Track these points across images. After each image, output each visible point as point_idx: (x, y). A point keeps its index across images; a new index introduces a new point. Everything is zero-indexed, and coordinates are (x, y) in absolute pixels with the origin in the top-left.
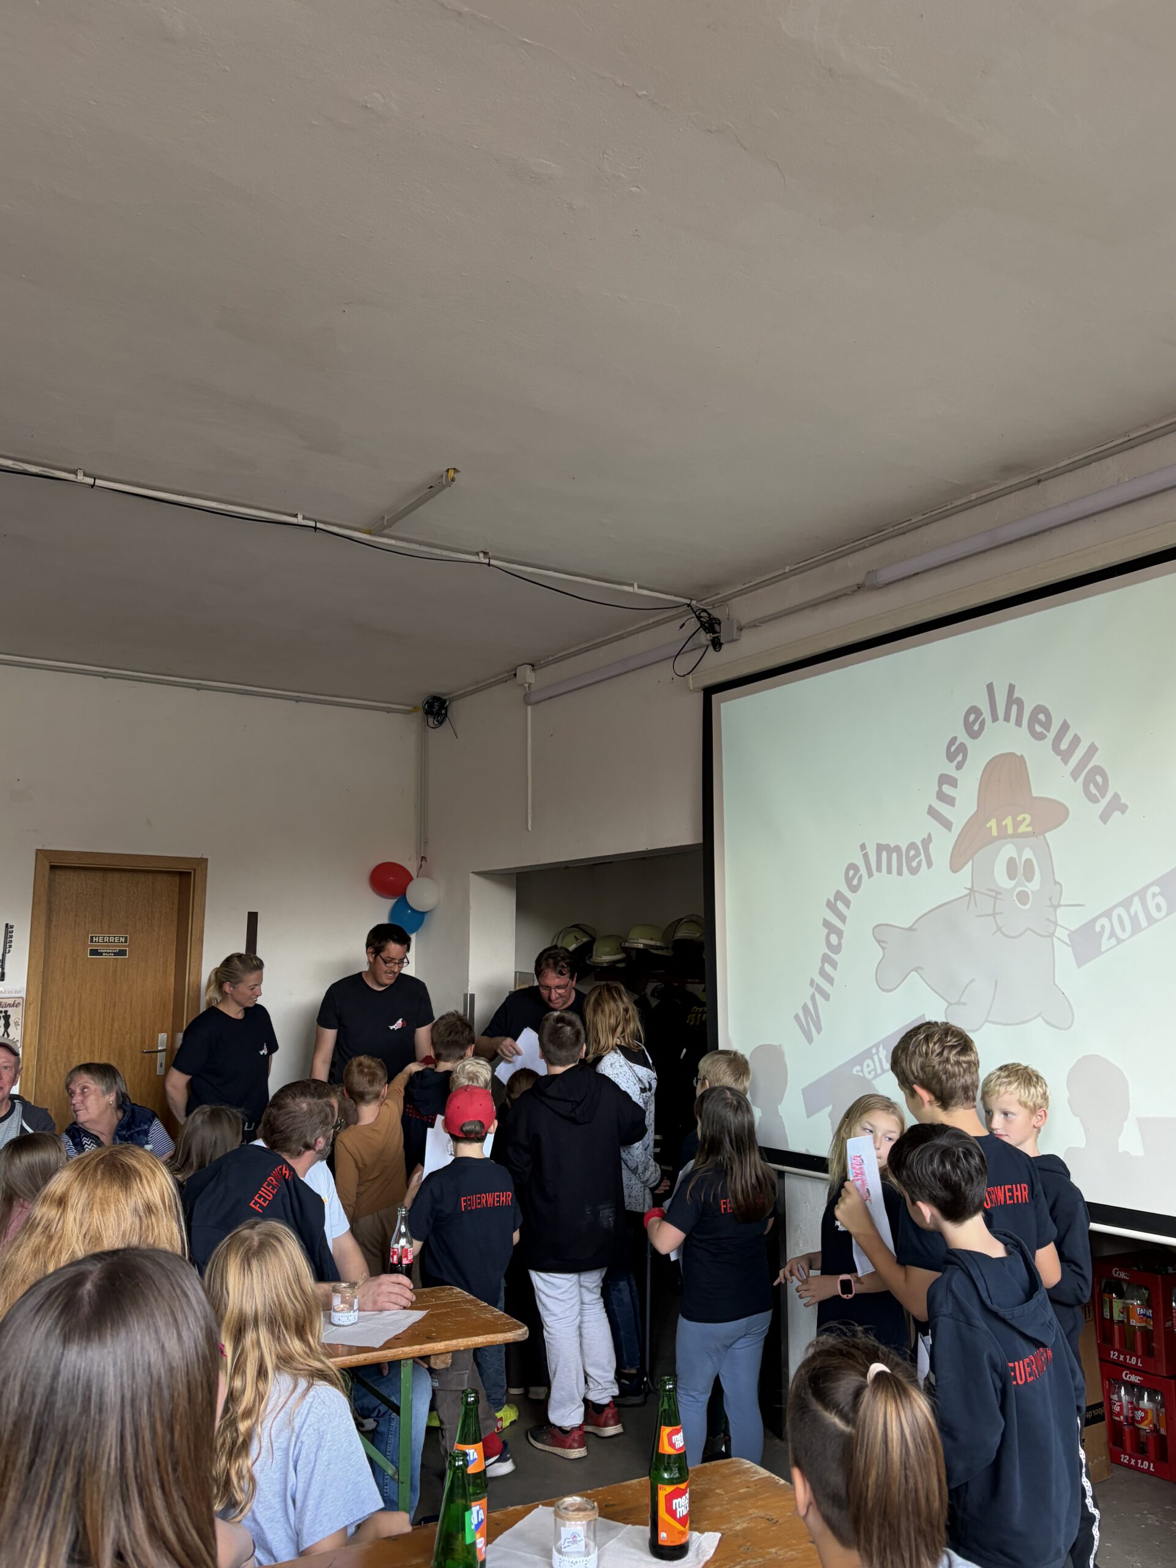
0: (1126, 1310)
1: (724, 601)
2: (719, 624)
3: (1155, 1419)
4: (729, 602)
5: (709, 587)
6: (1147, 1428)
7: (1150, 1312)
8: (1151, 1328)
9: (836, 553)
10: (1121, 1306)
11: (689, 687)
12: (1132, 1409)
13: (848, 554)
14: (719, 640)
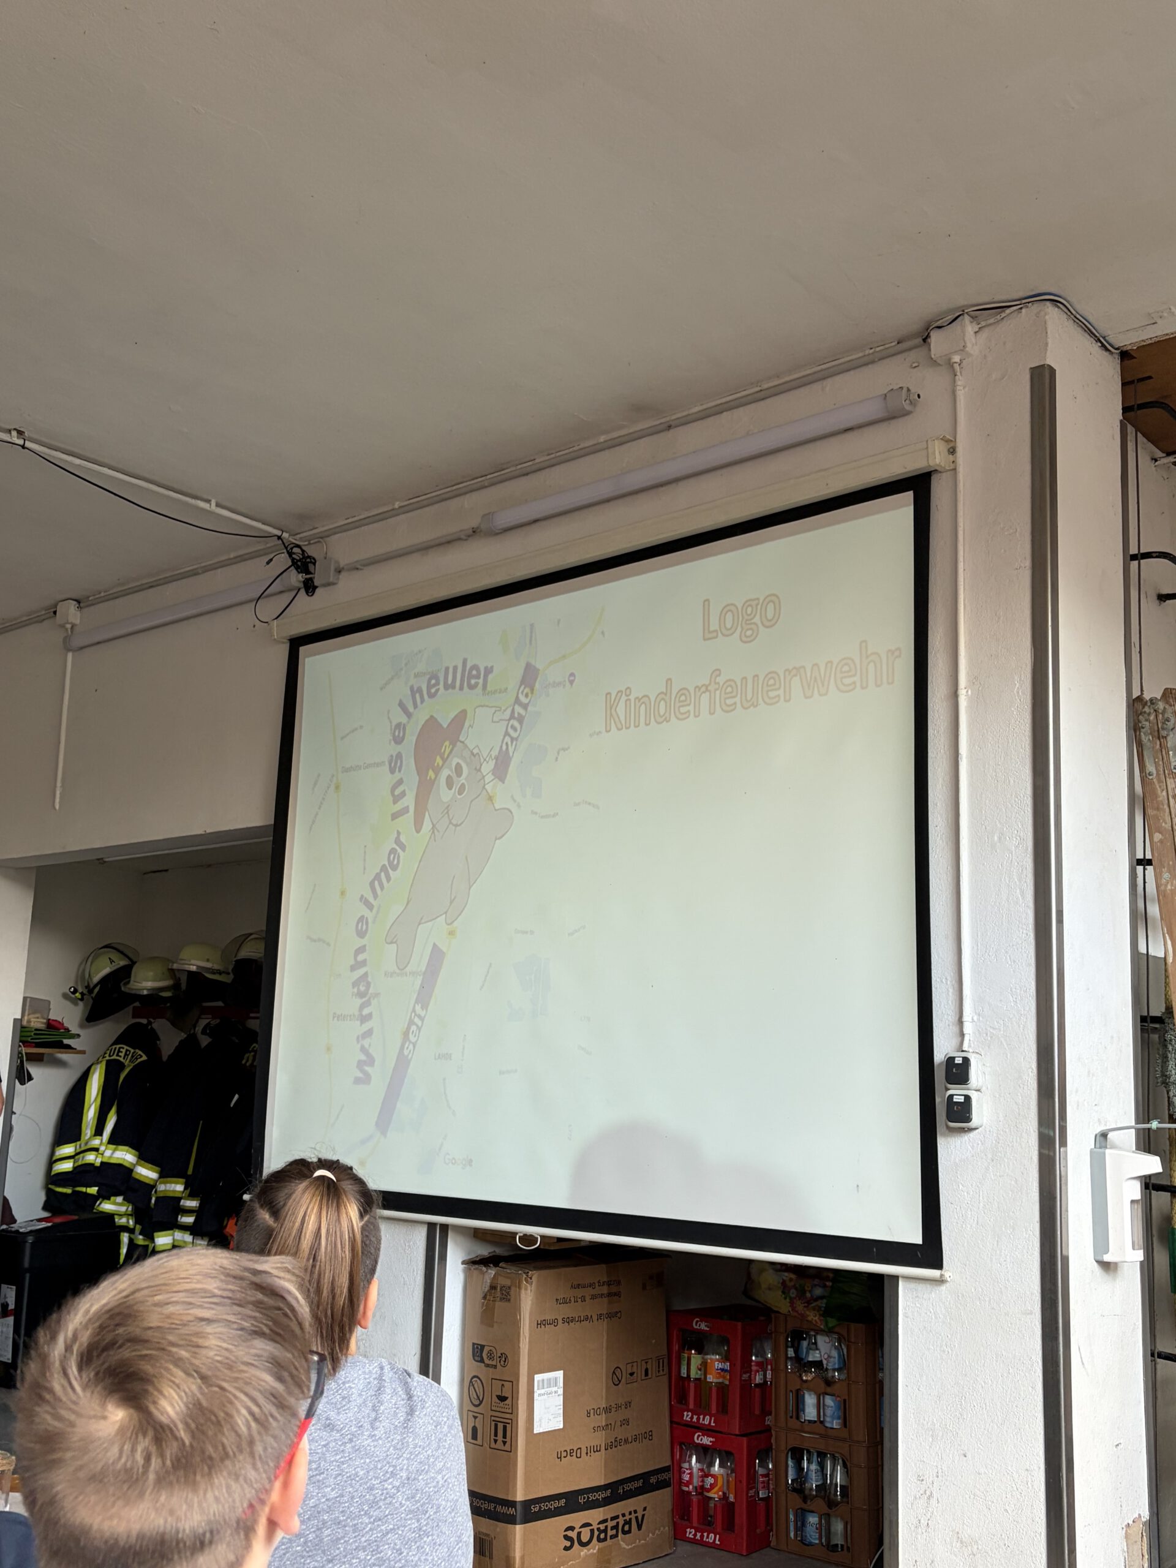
0: (704, 1367)
1: (322, 537)
2: (314, 564)
3: (725, 1488)
4: (327, 539)
5: (304, 517)
6: (716, 1496)
7: (727, 1366)
8: (727, 1383)
9: (452, 491)
10: (700, 1362)
11: (272, 635)
12: (702, 1477)
13: (466, 493)
14: (313, 582)
